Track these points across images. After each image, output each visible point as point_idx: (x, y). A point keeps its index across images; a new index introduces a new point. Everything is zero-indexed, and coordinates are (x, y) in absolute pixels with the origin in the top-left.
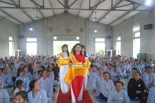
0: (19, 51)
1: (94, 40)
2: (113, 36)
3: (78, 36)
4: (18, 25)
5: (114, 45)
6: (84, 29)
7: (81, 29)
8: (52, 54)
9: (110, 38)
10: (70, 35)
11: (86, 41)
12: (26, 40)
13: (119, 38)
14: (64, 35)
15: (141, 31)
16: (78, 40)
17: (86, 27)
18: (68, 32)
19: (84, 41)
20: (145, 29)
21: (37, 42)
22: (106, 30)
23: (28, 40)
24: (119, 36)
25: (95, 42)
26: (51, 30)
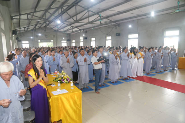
1: (61, 42)
2: (70, 40)
3: (52, 40)
5: (71, 44)
6: (55, 36)
7: (54, 36)
9: (69, 41)
10: (48, 39)
11: (57, 42)
13: (74, 41)
14: (44, 39)
15: (83, 39)
17: (56, 35)
18: (47, 37)
19: (56, 42)
20: (85, 39)
22: (67, 37)
23: (23, 42)
24: (74, 40)
25: (61, 43)
26: (37, 36)
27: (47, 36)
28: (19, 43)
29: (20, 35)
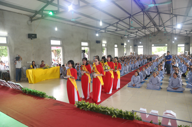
0: (134, 52)
1: (177, 45)
3: (166, 44)
4: (134, 40)
6: (170, 40)
8: (151, 54)
9: (187, 44)
10: (161, 43)
11: (171, 47)
12: (138, 47)
14: (158, 44)
16: (166, 46)
17: (171, 38)
19: (170, 46)
21: (143, 48)
22: (186, 39)
23: (139, 47)
25: (177, 47)
26: (151, 41)
27: (161, 40)
28: (135, 47)
29: (137, 41)
